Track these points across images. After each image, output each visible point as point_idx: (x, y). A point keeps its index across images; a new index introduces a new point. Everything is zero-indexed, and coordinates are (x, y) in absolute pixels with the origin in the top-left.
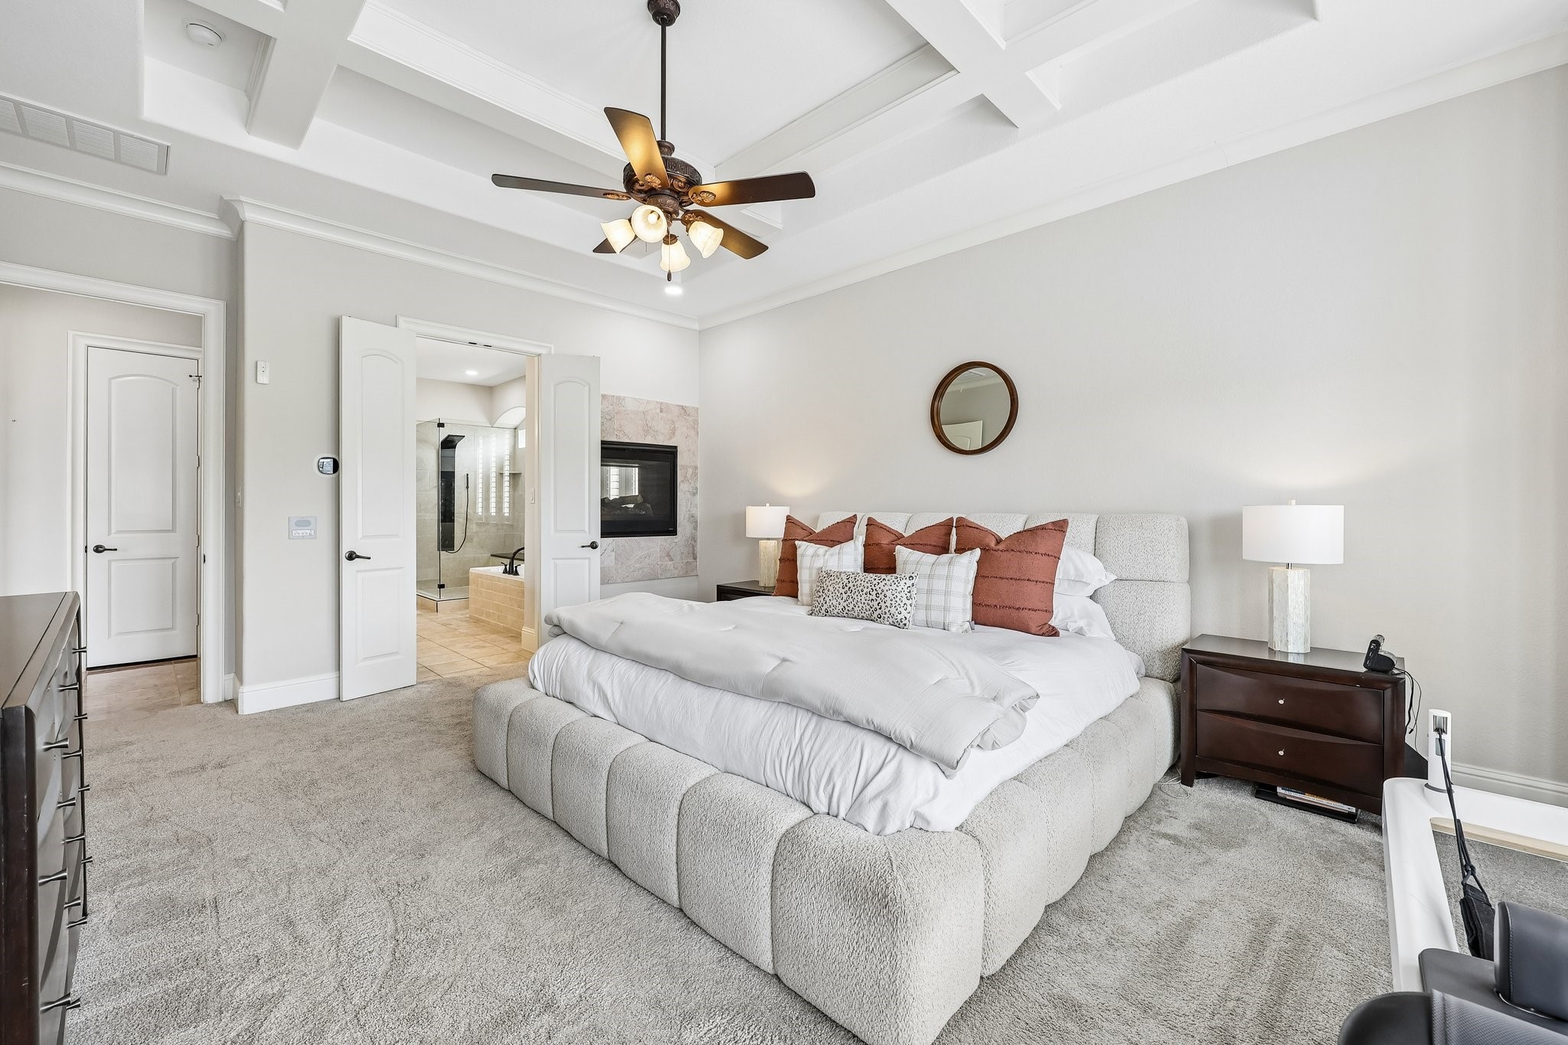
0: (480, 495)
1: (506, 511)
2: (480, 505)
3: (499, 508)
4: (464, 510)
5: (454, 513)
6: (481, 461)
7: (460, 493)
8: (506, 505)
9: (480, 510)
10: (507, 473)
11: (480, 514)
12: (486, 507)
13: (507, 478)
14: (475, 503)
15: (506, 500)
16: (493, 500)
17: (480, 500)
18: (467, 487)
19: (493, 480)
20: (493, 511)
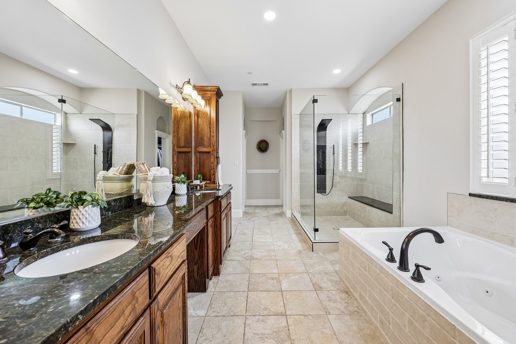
0: (341, 159)
1: (360, 169)
2: (341, 165)
3: (355, 166)
4: (331, 168)
5: (326, 169)
6: (341, 138)
7: (329, 157)
8: (360, 164)
9: (341, 168)
10: (360, 142)
11: (341, 170)
12: (345, 166)
13: (360, 146)
14: (338, 164)
15: (360, 161)
16: (349, 161)
17: (341, 162)
18: (334, 154)
19: (349, 148)
20: (350, 168)
